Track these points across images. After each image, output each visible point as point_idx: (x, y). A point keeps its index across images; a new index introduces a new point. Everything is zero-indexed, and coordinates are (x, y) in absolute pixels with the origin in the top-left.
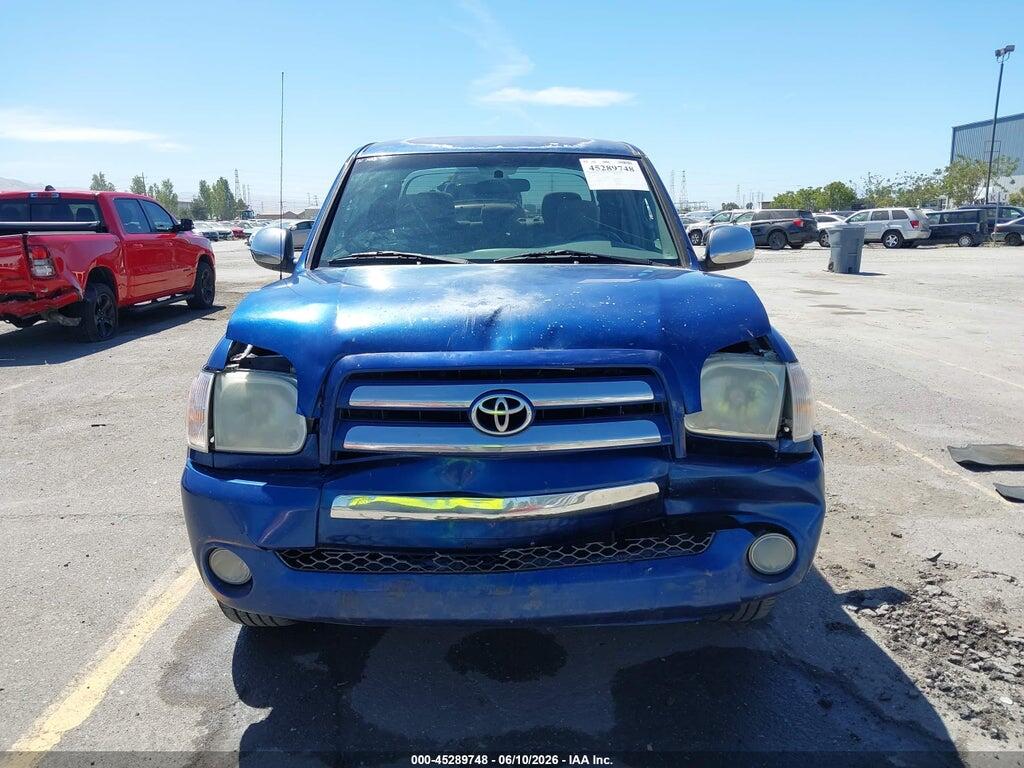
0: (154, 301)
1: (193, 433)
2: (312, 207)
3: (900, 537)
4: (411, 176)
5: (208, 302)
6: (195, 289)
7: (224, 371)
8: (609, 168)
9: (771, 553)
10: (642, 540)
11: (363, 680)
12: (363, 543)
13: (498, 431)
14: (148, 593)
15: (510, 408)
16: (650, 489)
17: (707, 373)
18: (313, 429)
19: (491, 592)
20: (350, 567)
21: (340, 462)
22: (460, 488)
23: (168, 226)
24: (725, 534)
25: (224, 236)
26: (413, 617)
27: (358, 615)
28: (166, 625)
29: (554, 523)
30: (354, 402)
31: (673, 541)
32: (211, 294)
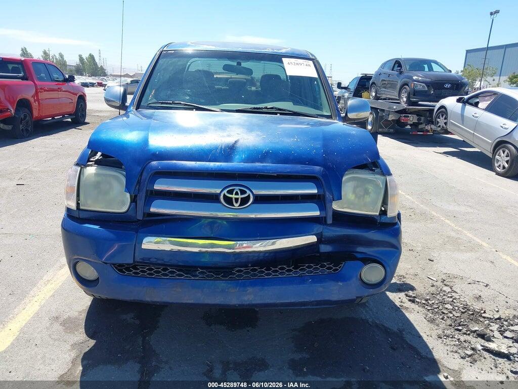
0: (53, 118)
1: (68, 198)
2: (140, 72)
3: (432, 261)
4: (191, 61)
5: (82, 120)
6: (76, 113)
7: (86, 166)
8: (297, 64)
9: (372, 273)
10: (307, 265)
11: (158, 329)
12: (159, 262)
13: (234, 206)
14: (44, 278)
15: (241, 194)
16: (313, 239)
17: (346, 179)
18: (134, 200)
19: (227, 290)
20: (152, 274)
21: (147, 219)
22: (212, 236)
23: (61, 79)
24: (349, 263)
25: (92, 85)
26: (184, 302)
27: (155, 299)
28: (53, 296)
29: (261, 254)
30: (157, 187)
31: (322, 266)
32: (84, 116)
